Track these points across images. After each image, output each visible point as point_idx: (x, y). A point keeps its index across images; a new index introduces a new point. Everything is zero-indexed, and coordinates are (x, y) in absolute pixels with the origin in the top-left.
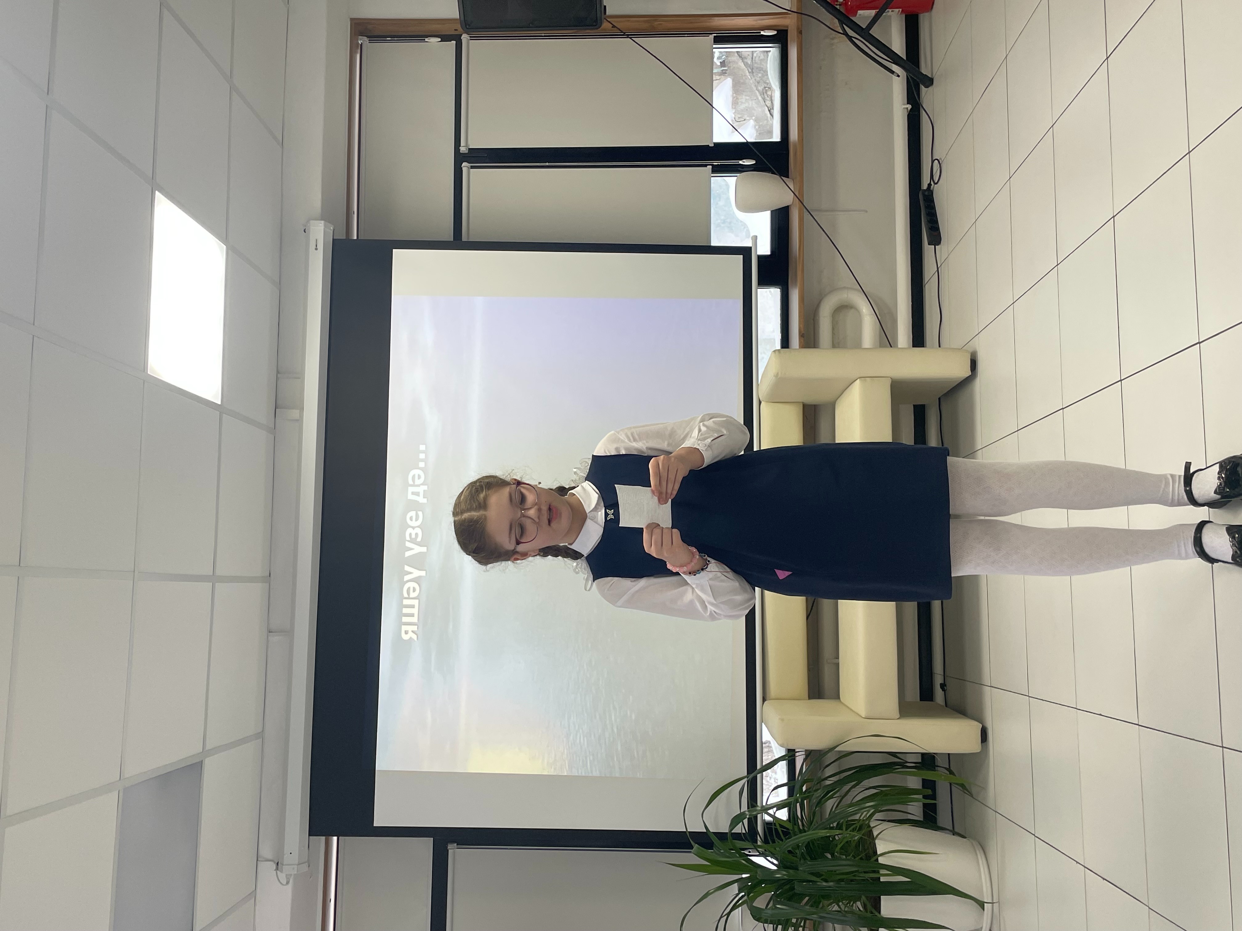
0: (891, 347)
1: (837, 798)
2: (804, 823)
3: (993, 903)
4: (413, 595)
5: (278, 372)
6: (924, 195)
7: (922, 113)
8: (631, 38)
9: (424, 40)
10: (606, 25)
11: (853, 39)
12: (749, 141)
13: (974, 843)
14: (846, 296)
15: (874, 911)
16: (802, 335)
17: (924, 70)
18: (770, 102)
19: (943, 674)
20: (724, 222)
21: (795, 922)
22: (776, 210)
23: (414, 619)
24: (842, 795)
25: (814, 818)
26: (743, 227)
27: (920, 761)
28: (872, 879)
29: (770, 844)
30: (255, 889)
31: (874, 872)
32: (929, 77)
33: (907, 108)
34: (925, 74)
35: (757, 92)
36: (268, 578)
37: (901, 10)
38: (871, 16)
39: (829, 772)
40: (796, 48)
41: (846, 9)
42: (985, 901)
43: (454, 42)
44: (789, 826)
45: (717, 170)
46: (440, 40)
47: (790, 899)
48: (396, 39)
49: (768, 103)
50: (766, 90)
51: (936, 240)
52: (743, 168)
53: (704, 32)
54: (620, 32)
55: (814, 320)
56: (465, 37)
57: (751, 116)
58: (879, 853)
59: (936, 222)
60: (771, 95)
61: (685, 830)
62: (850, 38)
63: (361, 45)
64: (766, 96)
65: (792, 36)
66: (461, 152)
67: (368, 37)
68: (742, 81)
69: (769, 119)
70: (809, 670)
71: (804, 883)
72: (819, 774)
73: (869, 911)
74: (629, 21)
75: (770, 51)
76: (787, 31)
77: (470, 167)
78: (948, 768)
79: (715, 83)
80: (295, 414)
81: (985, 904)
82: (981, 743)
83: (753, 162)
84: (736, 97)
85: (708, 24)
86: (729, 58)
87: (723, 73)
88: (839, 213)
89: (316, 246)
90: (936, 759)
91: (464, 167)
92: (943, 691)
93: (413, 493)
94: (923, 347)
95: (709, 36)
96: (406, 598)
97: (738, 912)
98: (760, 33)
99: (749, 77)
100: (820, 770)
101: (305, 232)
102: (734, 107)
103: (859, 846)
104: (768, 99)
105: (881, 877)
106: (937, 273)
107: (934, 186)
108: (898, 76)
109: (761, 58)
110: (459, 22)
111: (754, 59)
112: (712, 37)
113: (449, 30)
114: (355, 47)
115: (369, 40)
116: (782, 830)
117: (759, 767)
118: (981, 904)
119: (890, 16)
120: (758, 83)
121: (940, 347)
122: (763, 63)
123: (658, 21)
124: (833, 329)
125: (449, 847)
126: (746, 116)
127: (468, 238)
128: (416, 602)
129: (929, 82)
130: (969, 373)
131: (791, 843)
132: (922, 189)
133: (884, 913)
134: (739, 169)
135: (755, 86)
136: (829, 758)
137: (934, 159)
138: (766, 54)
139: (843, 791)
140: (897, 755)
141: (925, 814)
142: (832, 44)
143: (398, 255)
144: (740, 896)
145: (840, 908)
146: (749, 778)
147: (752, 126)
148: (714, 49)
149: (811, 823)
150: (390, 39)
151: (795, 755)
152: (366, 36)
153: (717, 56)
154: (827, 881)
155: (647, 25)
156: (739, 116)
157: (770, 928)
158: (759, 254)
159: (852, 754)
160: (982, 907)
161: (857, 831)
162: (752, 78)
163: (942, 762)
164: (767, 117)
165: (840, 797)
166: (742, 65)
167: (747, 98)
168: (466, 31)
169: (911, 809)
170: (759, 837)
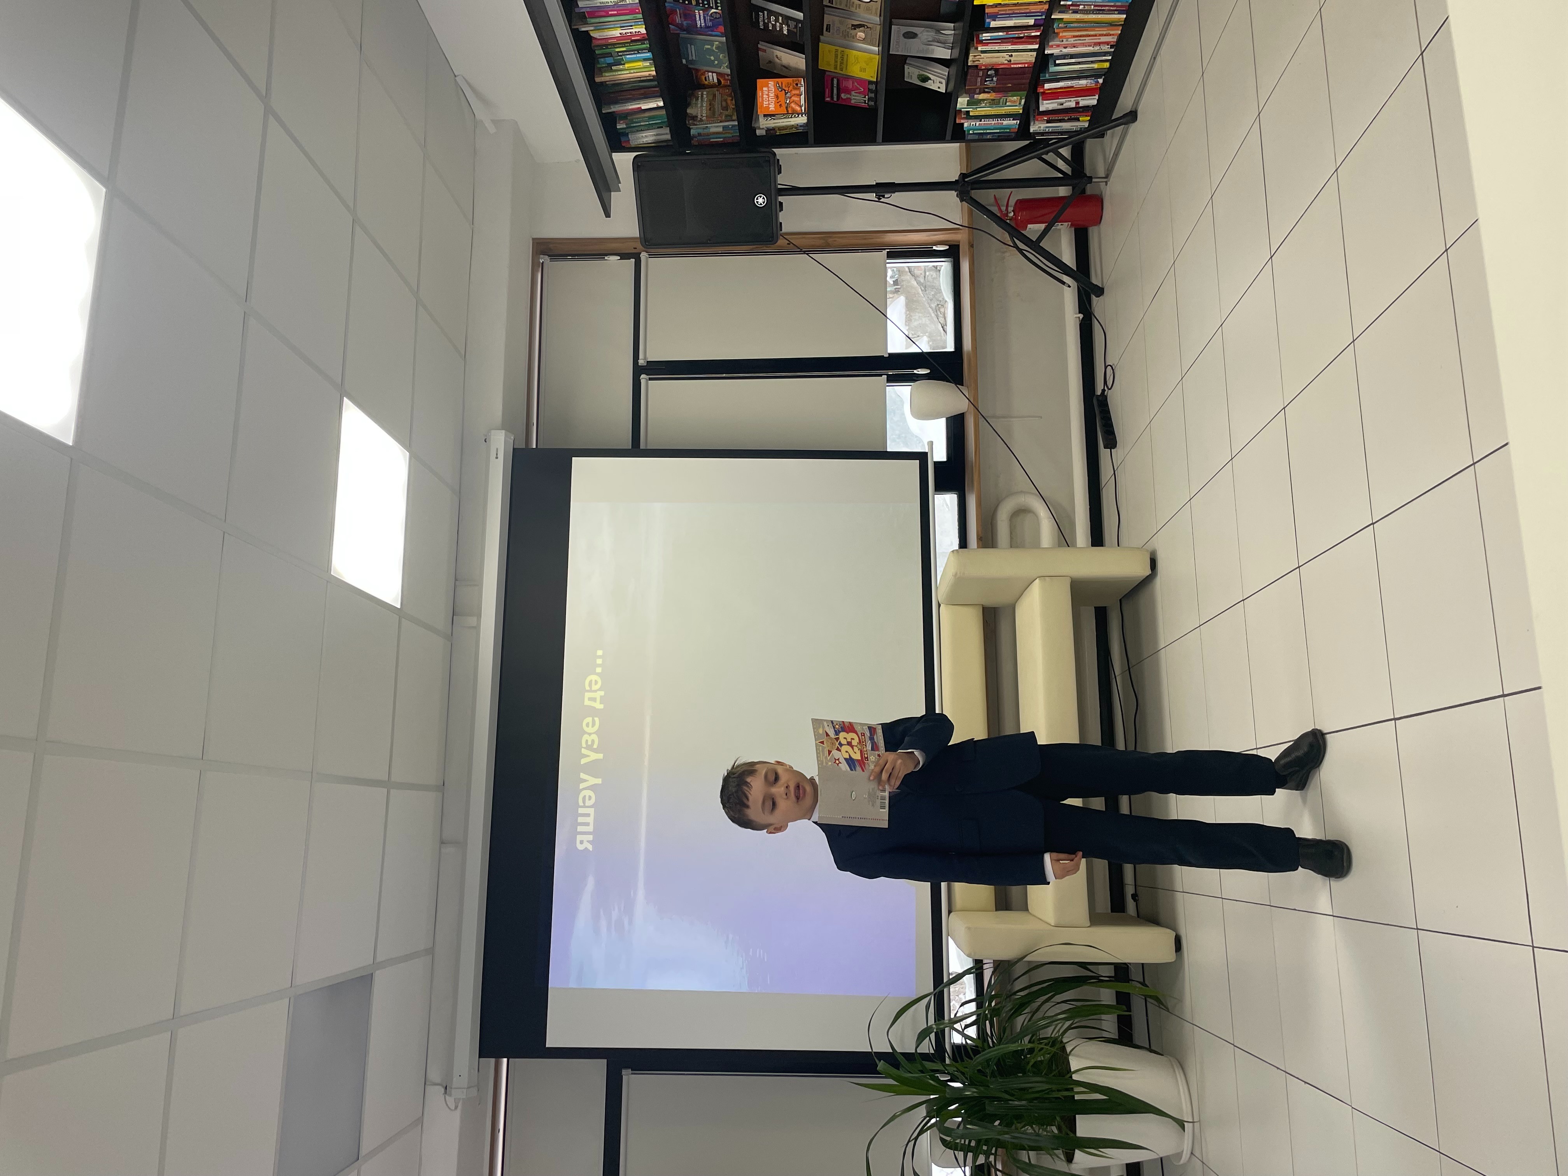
0: (1069, 546)
1: (1027, 1014)
2: (994, 1038)
3: (1193, 1122)
4: (588, 803)
5: (456, 580)
6: (1098, 400)
7: (1094, 320)
8: (807, 254)
9: (604, 258)
10: (781, 242)
11: (1024, 252)
12: (925, 351)
13: (1171, 1058)
14: (1024, 499)
15: (1069, 1132)
16: (980, 539)
17: (1095, 280)
18: (943, 319)
19: (1134, 884)
20: (899, 437)
21: (986, 1149)
22: (951, 417)
23: (590, 828)
24: (1034, 1010)
25: (1004, 1034)
26: (918, 442)
27: (1113, 975)
28: (1066, 1097)
29: (959, 1064)
30: (421, 1115)
31: (1067, 1090)
32: (1100, 287)
33: (1079, 317)
34: (1095, 284)
35: (929, 308)
36: (441, 787)
37: (1070, 223)
38: (1041, 230)
39: (1018, 985)
40: (968, 262)
41: (1016, 224)
42: (1185, 1120)
43: (633, 260)
44: (980, 1045)
45: (892, 379)
46: (619, 258)
47: (981, 1120)
48: (576, 257)
49: (942, 320)
51: (1111, 444)
52: (917, 377)
53: (878, 248)
54: (797, 248)
55: (991, 524)
56: (644, 256)
57: (924, 333)
58: (1072, 1070)
59: (1111, 426)
60: (944, 312)
61: (871, 1051)
62: (1021, 251)
63: (543, 264)
64: (939, 313)
65: (964, 250)
66: (639, 365)
67: (549, 256)
68: (915, 299)
69: (942, 335)
71: (995, 1103)
72: (1009, 987)
73: (1064, 1132)
74: (804, 237)
75: (942, 266)
76: (959, 245)
77: (648, 379)
78: (1142, 981)
79: (889, 301)
80: (472, 621)
81: (1185, 1123)
82: (1176, 952)
83: (928, 371)
84: (909, 314)
85: (881, 240)
86: (902, 277)
87: (897, 291)
88: (1014, 419)
89: (497, 455)
90: (1129, 969)
91: (642, 379)
92: (1134, 901)
93: (590, 699)
94: (1103, 546)
95: (882, 251)
96: (582, 807)
97: (926, 1136)
98: (932, 248)
99: (922, 295)
100: (1009, 983)
101: (486, 442)
102: (907, 324)
103: (1052, 1065)
104: (941, 316)
105: (1075, 1095)
106: (1113, 476)
107: (1108, 391)
108: (1069, 286)
109: (933, 276)
110: (639, 240)
111: (926, 278)
112: (885, 252)
113: (629, 248)
114: (536, 266)
115: (550, 259)
116: (971, 1048)
117: (945, 981)
118: (1181, 1124)
119: (1060, 230)
120: (931, 300)
121: (1118, 546)
122: (935, 281)
123: (832, 238)
124: (1011, 533)
125: (623, 1073)
126: (919, 333)
127: (646, 446)
128: (591, 811)
129: (1100, 291)
130: (1149, 572)
131: (981, 1059)
132: (1096, 394)
133: (1080, 1133)
134: (914, 378)
135: (928, 303)
136: (1019, 970)
137: (1107, 365)
138: (938, 268)
139: (1035, 1005)
140: (1088, 966)
141: (1120, 1030)
142: (1004, 258)
143: (577, 462)
144: (928, 1118)
145: (1034, 1131)
146: (936, 993)
147: (925, 339)
148: (888, 265)
149: (1001, 1039)
150: (570, 257)
151: (982, 967)
152: (547, 255)
153: (890, 273)
154: (1020, 1100)
155: (822, 241)
156: (913, 333)
157: (960, 1155)
158: (936, 459)
159: (1043, 966)
160: (1181, 1127)
161: (1049, 1048)
162: (924, 296)
163: (1136, 975)
164: (941, 333)
165: (1031, 1012)
166: (915, 283)
167: (921, 315)
168: (645, 249)
169: (1105, 1025)
170: (946, 1055)
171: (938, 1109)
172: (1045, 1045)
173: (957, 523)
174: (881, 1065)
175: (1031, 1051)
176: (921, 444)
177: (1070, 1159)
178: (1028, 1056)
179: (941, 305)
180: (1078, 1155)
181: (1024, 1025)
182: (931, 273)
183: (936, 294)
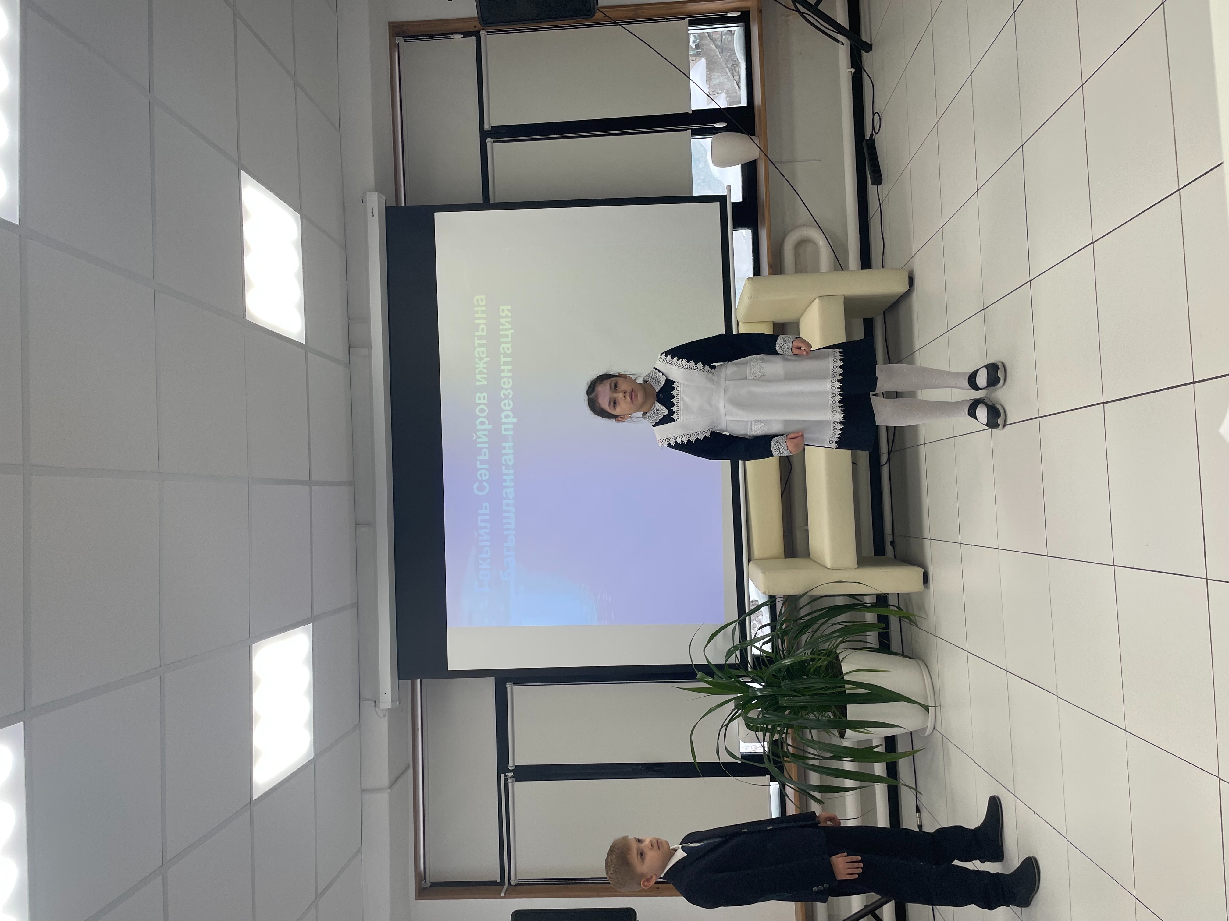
0: (843, 270)
1: (809, 634)
2: (784, 652)
3: (935, 707)
5: (349, 319)
6: (867, 144)
7: (864, 74)
8: (621, 25)
9: (450, 37)
10: (598, 15)
11: (804, 15)
12: (722, 107)
13: (919, 661)
14: (806, 232)
15: (842, 717)
16: (770, 266)
17: (865, 38)
18: (738, 77)
19: (893, 534)
20: (704, 181)
21: (779, 730)
22: (746, 163)
24: (814, 630)
26: (720, 185)
27: (875, 602)
28: (839, 692)
29: (758, 670)
30: (359, 722)
31: (841, 687)
32: (869, 44)
33: (851, 71)
34: (865, 41)
35: (726, 68)
36: (353, 482)
39: (803, 612)
40: (757, 26)
42: (930, 705)
43: (474, 38)
44: (773, 656)
45: (697, 133)
46: (462, 36)
47: (776, 710)
48: (426, 37)
49: (736, 78)
50: (734, 67)
51: (878, 180)
52: (717, 130)
53: (681, 17)
54: (611, 20)
55: (779, 253)
56: (483, 33)
57: (722, 90)
58: (844, 673)
59: (877, 160)
60: (739, 71)
61: (691, 663)
62: (802, 14)
63: (398, 44)
64: (734, 72)
65: (753, 15)
66: (485, 130)
67: (403, 37)
68: (714, 60)
69: (737, 91)
70: (784, 536)
71: (786, 698)
72: (796, 614)
73: (838, 717)
74: (617, 10)
75: (736, 30)
76: (749, 11)
77: (493, 142)
78: (898, 606)
79: (691, 64)
80: (365, 351)
81: (930, 708)
82: (924, 584)
83: (725, 125)
84: (709, 74)
85: (683, 10)
86: (703, 42)
87: (698, 55)
88: (798, 164)
89: (373, 213)
90: (888, 598)
91: (488, 142)
92: (892, 547)
94: (870, 268)
95: (684, 20)
97: (735, 722)
98: (727, 14)
99: (720, 56)
100: (796, 612)
101: (363, 202)
102: (708, 83)
103: (829, 669)
104: (736, 74)
105: (846, 691)
106: (879, 208)
107: (875, 135)
108: (843, 44)
109: (729, 39)
110: (478, 20)
111: (723, 41)
112: (687, 20)
113: (469, 27)
114: (394, 47)
115: (405, 40)
116: (767, 659)
117: (747, 611)
118: (926, 708)
120: (728, 61)
121: (883, 268)
122: (730, 44)
123: (641, 10)
124: (796, 260)
125: (507, 686)
126: (718, 90)
127: (495, 200)
129: (868, 47)
130: (908, 288)
131: (775, 667)
132: (865, 138)
133: (849, 718)
134: (714, 131)
135: (725, 64)
136: (803, 601)
137: (874, 112)
138: (733, 32)
139: (815, 626)
140: (856, 597)
141: (880, 642)
142: (787, 21)
143: (438, 216)
144: (736, 710)
145: (816, 717)
146: (740, 621)
147: (723, 95)
148: (690, 32)
149: (790, 652)
150: (421, 38)
151: (775, 600)
152: (402, 37)
153: (692, 38)
154: (804, 695)
155: (633, 13)
156: (713, 90)
157: (760, 735)
158: (733, 201)
159: (820, 598)
160: (926, 710)
161: (826, 658)
162: (722, 58)
163: (893, 601)
164: (736, 90)
165: (812, 632)
166: (713, 46)
167: (719, 74)
168: (483, 28)
169: (869, 639)
170: (749, 666)
171: (744, 705)
172: (823, 656)
173: (752, 254)
174: (700, 674)
175: (812, 660)
176: (722, 187)
177: (842, 735)
178: (811, 663)
179: (736, 64)
180: (848, 732)
181: (808, 641)
182: (727, 36)
183: (731, 55)
